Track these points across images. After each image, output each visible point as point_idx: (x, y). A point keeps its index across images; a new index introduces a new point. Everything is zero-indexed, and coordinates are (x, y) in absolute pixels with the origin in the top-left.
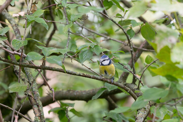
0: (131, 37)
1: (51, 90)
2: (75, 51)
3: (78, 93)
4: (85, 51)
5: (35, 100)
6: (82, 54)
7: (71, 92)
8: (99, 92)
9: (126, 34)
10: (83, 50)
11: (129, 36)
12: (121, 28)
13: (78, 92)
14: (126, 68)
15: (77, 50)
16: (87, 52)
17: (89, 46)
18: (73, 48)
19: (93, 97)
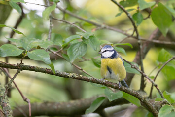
1: (25, 100)
3: (59, 107)
4: (75, 44)
5: (5, 114)
6: (71, 50)
7: (49, 105)
9: (131, 19)
10: (73, 43)
11: (135, 22)
12: (124, 11)
13: (59, 104)
14: (134, 68)
15: (64, 42)
16: (78, 45)
17: (81, 37)
18: (57, 40)
19: (88, 109)
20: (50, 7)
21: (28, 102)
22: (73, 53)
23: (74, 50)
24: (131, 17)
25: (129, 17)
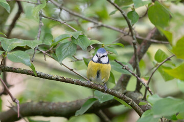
0: (134, 22)
1: (14, 101)
2: (50, 43)
3: (55, 107)
4: (65, 44)
6: (60, 49)
7: (44, 104)
8: (86, 104)
9: (125, 18)
10: (63, 42)
11: (130, 21)
12: (119, 9)
13: (54, 104)
14: (126, 69)
15: (53, 42)
16: (67, 45)
17: (71, 36)
18: (47, 39)
19: (78, 111)
20: (41, 5)
21: (16, 103)
22: (61, 53)
23: (63, 50)
24: (126, 15)
25: (124, 15)
